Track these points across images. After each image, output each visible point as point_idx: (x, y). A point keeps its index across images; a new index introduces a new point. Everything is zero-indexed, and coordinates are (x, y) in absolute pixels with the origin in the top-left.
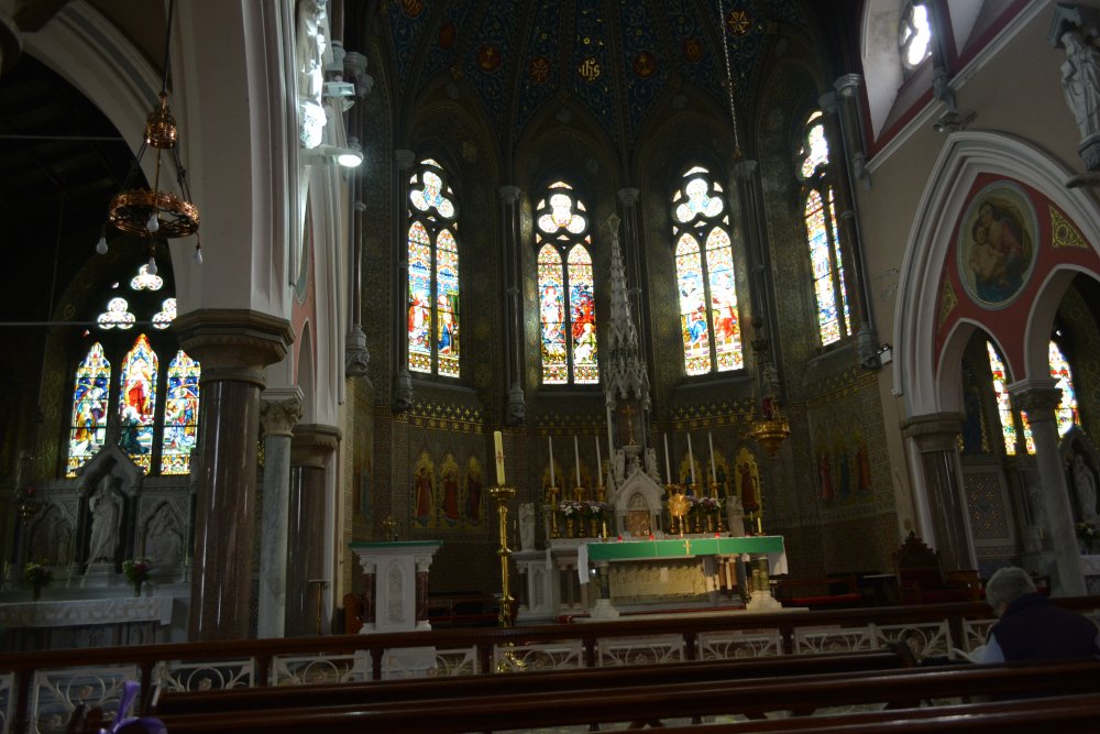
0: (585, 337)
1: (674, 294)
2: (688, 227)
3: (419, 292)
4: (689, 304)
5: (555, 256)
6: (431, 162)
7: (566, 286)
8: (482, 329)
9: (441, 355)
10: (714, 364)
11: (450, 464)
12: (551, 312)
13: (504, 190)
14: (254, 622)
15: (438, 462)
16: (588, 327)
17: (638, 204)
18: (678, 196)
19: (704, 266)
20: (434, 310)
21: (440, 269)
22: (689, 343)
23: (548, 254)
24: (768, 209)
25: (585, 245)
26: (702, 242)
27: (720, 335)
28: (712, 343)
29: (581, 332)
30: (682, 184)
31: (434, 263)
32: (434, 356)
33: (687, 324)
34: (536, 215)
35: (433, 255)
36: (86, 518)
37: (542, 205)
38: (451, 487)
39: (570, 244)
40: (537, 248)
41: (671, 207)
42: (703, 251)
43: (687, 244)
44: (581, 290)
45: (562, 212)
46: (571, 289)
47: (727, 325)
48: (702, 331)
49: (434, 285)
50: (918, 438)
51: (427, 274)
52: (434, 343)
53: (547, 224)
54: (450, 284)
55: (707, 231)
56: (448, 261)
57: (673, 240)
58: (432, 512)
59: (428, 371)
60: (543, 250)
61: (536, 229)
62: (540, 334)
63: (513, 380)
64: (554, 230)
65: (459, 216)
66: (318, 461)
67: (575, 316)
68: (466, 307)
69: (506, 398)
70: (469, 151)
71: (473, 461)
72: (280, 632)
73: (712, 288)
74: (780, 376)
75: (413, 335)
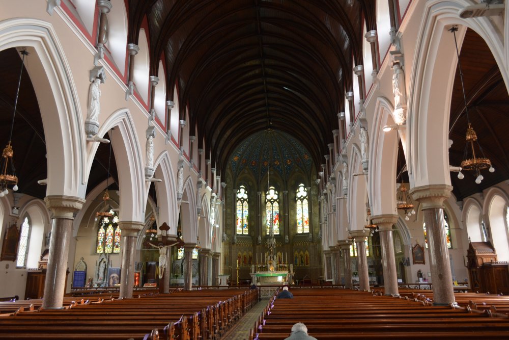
0: (276, 223)
1: (295, 214)
2: (299, 198)
3: (239, 216)
4: (299, 217)
5: (270, 204)
6: (242, 186)
7: (272, 212)
8: (253, 224)
9: (244, 229)
10: (303, 231)
11: (245, 253)
12: (268, 218)
13: (258, 192)
14: (207, 284)
15: (242, 253)
16: (277, 221)
17: (288, 194)
18: (298, 191)
19: (302, 208)
20: (243, 220)
21: (244, 210)
22: (298, 225)
23: (269, 204)
24: (312, 198)
25: (278, 202)
26: (302, 202)
27: (305, 224)
28: (303, 226)
29: (275, 222)
30: (298, 188)
31: (243, 209)
32: (243, 230)
33: (298, 221)
34: (266, 195)
35: (243, 207)
36: (182, 266)
37: (267, 193)
38: (245, 258)
39: (274, 202)
40: (266, 203)
41: (296, 193)
42: (302, 204)
43: (299, 202)
44: (276, 213)
45: (272, 194)
46: (274, 212)
47: (306, 222)
48: (301, 223)
49: (243, 214)
50: (326, 254)
51: (241, 212)
52: (243, 227)
53: (269, 197)
54: (246, 213)
55: (303, 199)
56: (246, 208)
57: (296, 201)
58: (241, 263)
59: (241, 233)
60: (268, 203)
61: (266, 198)
62: (266, 223)
63: (259, 235)
64: (270, 199)
65: (248, 198)
66: (217, 258)
67: (274, 219)
68: (250, 219)
69: (257, 239)
70: (250, 184)
71: (250, 252)
72: (211, 285)
73: (304, 213)
74: (313, 236)
75: (238, 226)
